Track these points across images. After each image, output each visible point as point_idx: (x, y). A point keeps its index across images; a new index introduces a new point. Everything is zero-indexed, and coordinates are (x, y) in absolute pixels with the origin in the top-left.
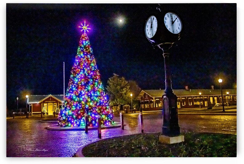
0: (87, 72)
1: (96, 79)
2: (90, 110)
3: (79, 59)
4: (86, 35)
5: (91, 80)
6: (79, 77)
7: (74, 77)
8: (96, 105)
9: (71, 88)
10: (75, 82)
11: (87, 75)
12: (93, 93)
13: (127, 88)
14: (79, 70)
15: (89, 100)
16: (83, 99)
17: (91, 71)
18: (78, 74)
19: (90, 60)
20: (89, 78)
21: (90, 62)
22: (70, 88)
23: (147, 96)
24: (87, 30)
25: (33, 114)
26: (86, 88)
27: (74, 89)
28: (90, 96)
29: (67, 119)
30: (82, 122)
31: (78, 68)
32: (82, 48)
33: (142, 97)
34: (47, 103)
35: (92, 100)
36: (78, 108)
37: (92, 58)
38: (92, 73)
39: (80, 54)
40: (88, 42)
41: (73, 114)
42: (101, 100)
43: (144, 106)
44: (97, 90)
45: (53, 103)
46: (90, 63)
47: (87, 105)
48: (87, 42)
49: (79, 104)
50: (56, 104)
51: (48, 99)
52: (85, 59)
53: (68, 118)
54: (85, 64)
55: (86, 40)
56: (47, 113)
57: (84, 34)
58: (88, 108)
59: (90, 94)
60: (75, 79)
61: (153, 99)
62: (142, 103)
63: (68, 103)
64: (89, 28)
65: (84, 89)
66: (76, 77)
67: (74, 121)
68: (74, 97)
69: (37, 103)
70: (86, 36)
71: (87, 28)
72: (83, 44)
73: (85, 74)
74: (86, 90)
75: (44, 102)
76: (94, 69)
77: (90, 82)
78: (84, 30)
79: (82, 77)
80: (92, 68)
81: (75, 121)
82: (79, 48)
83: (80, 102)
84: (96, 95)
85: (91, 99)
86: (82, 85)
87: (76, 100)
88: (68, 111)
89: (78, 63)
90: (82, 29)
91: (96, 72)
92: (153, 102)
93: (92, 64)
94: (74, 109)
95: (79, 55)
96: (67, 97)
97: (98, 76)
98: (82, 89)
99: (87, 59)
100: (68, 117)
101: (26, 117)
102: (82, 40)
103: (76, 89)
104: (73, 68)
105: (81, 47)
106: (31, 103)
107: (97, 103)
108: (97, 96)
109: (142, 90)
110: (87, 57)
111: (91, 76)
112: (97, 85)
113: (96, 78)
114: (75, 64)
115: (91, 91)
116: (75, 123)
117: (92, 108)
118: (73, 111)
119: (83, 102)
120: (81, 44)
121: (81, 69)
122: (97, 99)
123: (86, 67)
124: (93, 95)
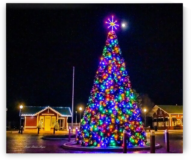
0: (117, 77)
1: (127, 87)
2: (122, 126)
3: (106, 62)
4: (113, 32)
5: (122, 88)
6: (107, 84)
7: (100, 84)
8: (128, 119)
9: (96, 96)
10: (101, 89)
11: (117, 81)
12: (124, 104)
13: (138, 102)
14: (107, 74)
15: (121, 113)
16: (113, 112)
17: (122, 77)
18: (106, 80)
19: (119, 63)
20: (119, 86)
21: (119, 65)
22: (94, 97)
23: (161, 113)
24: (115, 27)
25: (26, 129)
26: (116, 98)
27: (100, 98)
28: (122, 108)
29: (91, 136)
30: (112, 141)
31: (105, 72)
32: (110, 48)
33: (155, 113)
34: (44, 116)
35: (124, 113)
36: (107, 123)
37: (122, 61)
38: (122, 80)
39: (108, 55)
40: (117, 42)
41: (100, 130)
42: (134, 113)
43: (158, 124)
44: (128, 101)
45: (52, 116)
46: (120, 67)
47: (118, 120)
48: (115, 42)
49: (107, 118)
50: (55, 117)
51: (46, 112)
52: (114, 61)
53: (93, 135)
54: (114, 68)
55: (114, 39)
56: (43, 128)
57: (112, 31)
58: (119, 122)
59: (122, 105)
60: (102, 86)
61: (169, 117)
62: (155, 121)
63: (92, 116)
64: (117, 25)
65: (113, 99)
66: (103, 83)
67: (101, 139)
68: (101, 109)
69: (31, 115)
70: (114, 34)
71: (115, 25)
72: (110, 43)
73: (114, 81)
74: (116, 100)
75: (40, 115)
76: (124, 75)
77: (121, 90)
78: (111, 27)
79: (111, 83)
80: (122, 73)
81: (103, 139)
82: (106, 49)
83: (108, 115)
84: (128, 106)
85: (122, 111)
86: (111, 94)
87: (104, 112)
88: (92, 126)
89: (105, 66)
90: (110, 25)
91: (127, 79)
92: (169, 119)
93: (122, 69)
94: (101, 123)
95: (106, 57)
96: (91, 108)
97: (129, 83)
98: (110, 99)
99: (117, 62)
100: (92, 133)
101: (19, 132)
102: (109, 38)
103: (102, 98)
104: (97, 72)
105: (108, 47)
106: (25, 115)
107: (130, 117)
108: (129, 109)
109: (156, 105)
110: (116, 59)
111: (122, 82)
112: (129, 95)
113: (128, 85)
114: (101, 67)
115: (122, 102)
116: (102, 141)
117: (124, 123)
118: (99, 126)
119: (113, 116)
120: (108, 43)
121: (109, 74)
122: (129, 112)
123: (115, 71)
124: (124, 106)
